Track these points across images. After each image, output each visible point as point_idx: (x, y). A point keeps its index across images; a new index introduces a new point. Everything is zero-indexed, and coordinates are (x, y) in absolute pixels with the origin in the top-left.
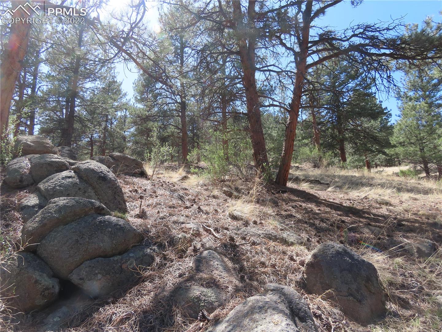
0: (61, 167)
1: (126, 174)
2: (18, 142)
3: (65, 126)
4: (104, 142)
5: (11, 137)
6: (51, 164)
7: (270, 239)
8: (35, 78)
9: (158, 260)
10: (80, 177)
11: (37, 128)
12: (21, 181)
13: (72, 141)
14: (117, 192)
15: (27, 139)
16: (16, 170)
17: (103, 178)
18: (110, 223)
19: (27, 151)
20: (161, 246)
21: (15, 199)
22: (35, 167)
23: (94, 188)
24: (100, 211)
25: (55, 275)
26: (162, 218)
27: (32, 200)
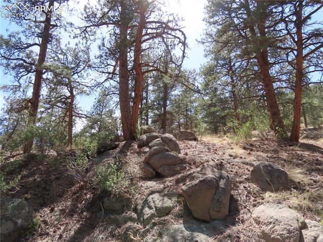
0: (156, 137)
1: (186, 139)
2: (142, 129)
3: (163, 118)
4: (187, 124)
5: (139, 128)
6: (153, 136)
7: (244, 164)
8: (147, 94)
9: (188, 168)
10: (163, 140)
11: (150, 120)
12: (144, 143)
13: (166, 125)
14: (176, 145)
15: (145, 127)
16: (142, 140)
17: (171, 140)
18: (170, 154)
19: (145, 132)
20: (190, 164)
21: (142, 150)
22: (148, 138)
23: (167, 144)
24: (167, 151)
25: (154, 170)
26: (194, 155)
27: (147, 149)
